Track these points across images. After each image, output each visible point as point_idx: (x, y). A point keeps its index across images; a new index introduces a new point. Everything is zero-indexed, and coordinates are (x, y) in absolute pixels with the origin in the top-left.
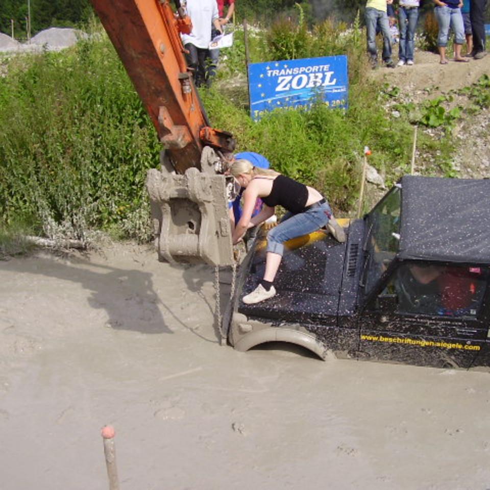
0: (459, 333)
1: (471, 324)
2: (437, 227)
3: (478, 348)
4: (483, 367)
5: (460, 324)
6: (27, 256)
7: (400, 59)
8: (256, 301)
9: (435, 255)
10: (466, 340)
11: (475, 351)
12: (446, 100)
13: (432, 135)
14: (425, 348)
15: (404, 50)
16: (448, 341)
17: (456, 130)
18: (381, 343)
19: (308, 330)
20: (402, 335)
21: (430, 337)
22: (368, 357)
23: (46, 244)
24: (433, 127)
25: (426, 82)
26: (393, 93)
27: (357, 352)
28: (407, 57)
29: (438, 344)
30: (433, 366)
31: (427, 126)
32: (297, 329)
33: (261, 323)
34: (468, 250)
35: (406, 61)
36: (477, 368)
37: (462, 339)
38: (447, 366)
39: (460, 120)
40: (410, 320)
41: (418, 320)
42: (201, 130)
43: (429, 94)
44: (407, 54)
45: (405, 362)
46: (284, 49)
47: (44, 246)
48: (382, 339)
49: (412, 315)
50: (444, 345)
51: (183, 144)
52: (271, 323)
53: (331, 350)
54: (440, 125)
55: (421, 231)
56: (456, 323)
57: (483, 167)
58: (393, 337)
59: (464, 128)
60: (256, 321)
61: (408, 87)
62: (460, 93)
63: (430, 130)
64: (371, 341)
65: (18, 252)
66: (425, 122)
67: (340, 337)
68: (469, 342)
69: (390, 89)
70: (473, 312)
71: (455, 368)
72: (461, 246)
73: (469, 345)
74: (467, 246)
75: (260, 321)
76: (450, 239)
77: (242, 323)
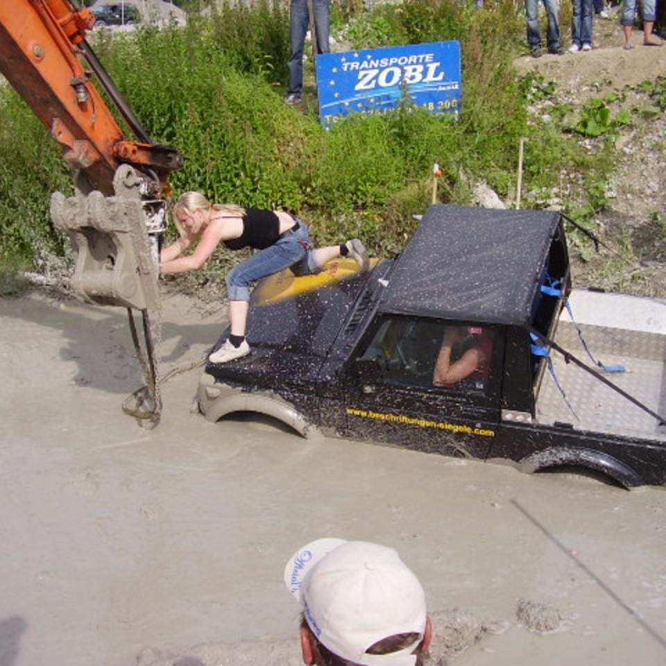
0: (464, 413)
1: (479, 401)
2: (442, 273)
3: (491, 433)
4: (503, 459)
5: (464, 400)
6: (18, 297)
7: (574, 42)
8: (223, 360)
9: (423, 309)
10: (474, 421)
11: (489, 437)
12: (618, 99)
13: (589, 147)
14: (427, 429)
15: (578, 30)
16: (453, 423)
17: (622, 141)
18: (372, 421)
19: (283, 398)
20: (395, 411)
21: (430, 415)
22: (361, 437)
23: (45, 282)
24: (592, 137)
25: (598, 74)
26: (549, 91)
27: (346, 429)
28: (582, 40)
29: (441, 425)
30: (441, 453)
31: (584, 135)
32: (271, 396)
33: (230, 387)
34: (468, 303)
35: (581, 44)
36: (496, 459)
37: (470, 420)
38: (458, 454)
39: (631, 127)
40: (402, 391)
41: (412, 393)
42: (114, 144)
43: (598, 91)
44: (583, 36)
45: (406, 445)
46: (418, 30)
47: (42, 285)
48: (372, 415)
49: (404, 385)
50: (449, 427)
51: (87, 163)
52: (241, 388)
53: (314, 425)
54: (602, 133)
55: (417, 277)
56: (459, 400)
57: (649, 192)
58: (385, 414)
59: (634, 138)
60: (225, 385)
61: (572, 82)
62: (639, 89)
63: (587, 141)
64: (360, 416)
65: (8, 291)
66: (582, 130)
67: (322, 409)
68: (478, 425)
69: (545, 84)
70: (480, 386)
71: (468, 458)
72: (461, 298)
73: (480, 429)
74: (468, 298)
75: (229, 385)
76: (450, 289)
77: (208, 385)
